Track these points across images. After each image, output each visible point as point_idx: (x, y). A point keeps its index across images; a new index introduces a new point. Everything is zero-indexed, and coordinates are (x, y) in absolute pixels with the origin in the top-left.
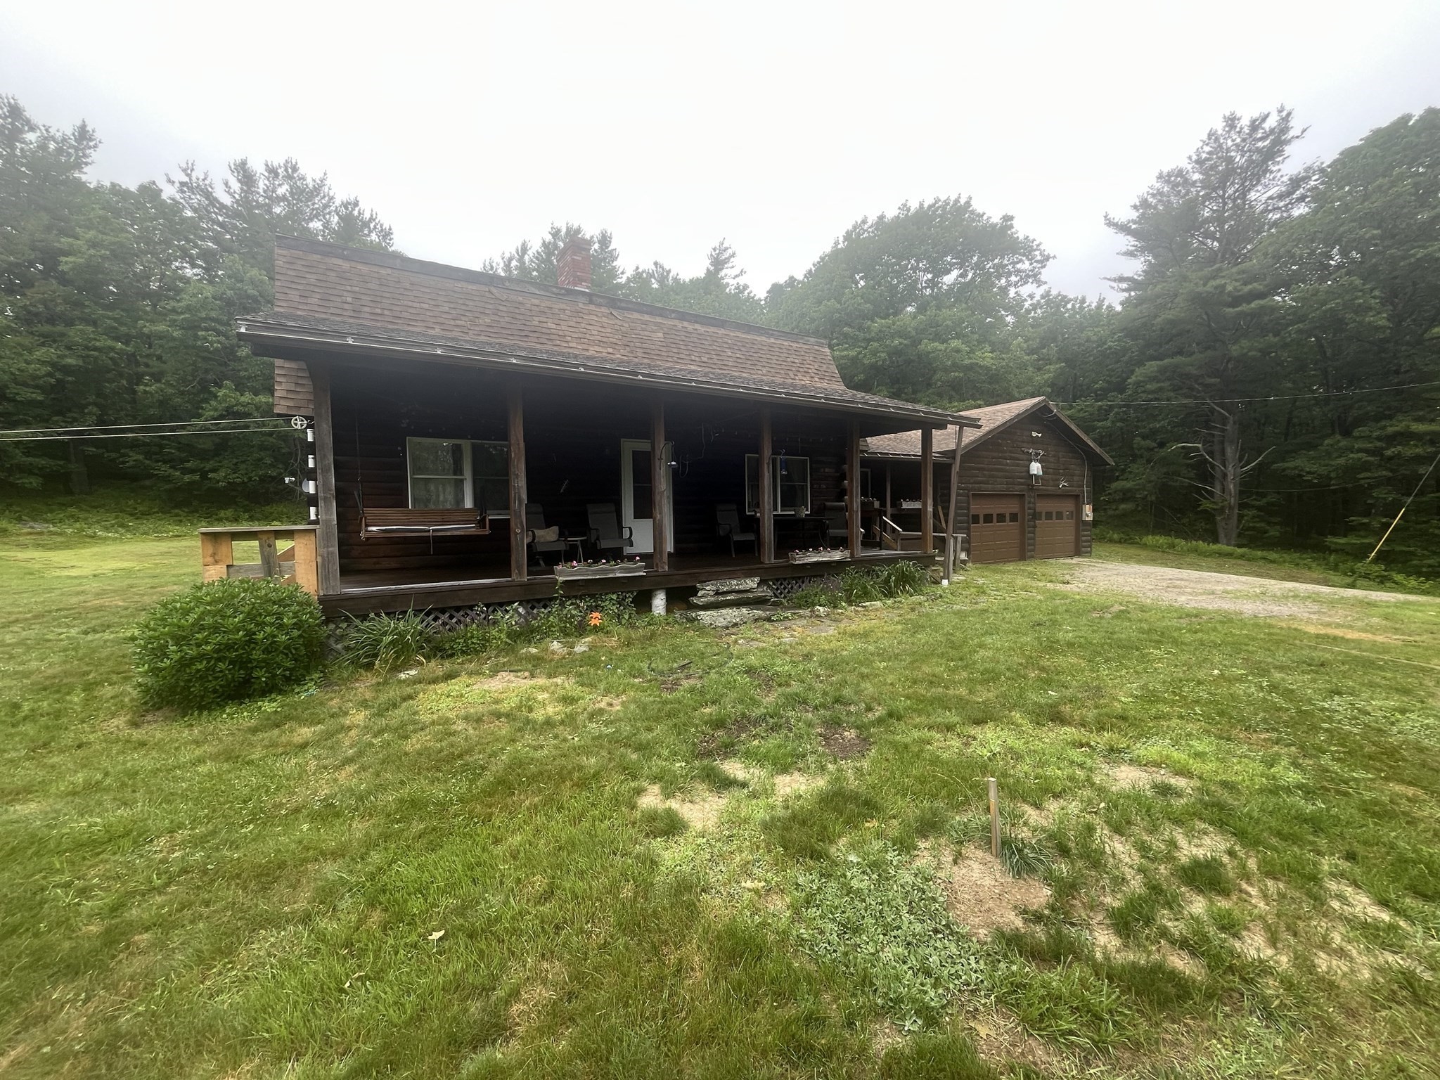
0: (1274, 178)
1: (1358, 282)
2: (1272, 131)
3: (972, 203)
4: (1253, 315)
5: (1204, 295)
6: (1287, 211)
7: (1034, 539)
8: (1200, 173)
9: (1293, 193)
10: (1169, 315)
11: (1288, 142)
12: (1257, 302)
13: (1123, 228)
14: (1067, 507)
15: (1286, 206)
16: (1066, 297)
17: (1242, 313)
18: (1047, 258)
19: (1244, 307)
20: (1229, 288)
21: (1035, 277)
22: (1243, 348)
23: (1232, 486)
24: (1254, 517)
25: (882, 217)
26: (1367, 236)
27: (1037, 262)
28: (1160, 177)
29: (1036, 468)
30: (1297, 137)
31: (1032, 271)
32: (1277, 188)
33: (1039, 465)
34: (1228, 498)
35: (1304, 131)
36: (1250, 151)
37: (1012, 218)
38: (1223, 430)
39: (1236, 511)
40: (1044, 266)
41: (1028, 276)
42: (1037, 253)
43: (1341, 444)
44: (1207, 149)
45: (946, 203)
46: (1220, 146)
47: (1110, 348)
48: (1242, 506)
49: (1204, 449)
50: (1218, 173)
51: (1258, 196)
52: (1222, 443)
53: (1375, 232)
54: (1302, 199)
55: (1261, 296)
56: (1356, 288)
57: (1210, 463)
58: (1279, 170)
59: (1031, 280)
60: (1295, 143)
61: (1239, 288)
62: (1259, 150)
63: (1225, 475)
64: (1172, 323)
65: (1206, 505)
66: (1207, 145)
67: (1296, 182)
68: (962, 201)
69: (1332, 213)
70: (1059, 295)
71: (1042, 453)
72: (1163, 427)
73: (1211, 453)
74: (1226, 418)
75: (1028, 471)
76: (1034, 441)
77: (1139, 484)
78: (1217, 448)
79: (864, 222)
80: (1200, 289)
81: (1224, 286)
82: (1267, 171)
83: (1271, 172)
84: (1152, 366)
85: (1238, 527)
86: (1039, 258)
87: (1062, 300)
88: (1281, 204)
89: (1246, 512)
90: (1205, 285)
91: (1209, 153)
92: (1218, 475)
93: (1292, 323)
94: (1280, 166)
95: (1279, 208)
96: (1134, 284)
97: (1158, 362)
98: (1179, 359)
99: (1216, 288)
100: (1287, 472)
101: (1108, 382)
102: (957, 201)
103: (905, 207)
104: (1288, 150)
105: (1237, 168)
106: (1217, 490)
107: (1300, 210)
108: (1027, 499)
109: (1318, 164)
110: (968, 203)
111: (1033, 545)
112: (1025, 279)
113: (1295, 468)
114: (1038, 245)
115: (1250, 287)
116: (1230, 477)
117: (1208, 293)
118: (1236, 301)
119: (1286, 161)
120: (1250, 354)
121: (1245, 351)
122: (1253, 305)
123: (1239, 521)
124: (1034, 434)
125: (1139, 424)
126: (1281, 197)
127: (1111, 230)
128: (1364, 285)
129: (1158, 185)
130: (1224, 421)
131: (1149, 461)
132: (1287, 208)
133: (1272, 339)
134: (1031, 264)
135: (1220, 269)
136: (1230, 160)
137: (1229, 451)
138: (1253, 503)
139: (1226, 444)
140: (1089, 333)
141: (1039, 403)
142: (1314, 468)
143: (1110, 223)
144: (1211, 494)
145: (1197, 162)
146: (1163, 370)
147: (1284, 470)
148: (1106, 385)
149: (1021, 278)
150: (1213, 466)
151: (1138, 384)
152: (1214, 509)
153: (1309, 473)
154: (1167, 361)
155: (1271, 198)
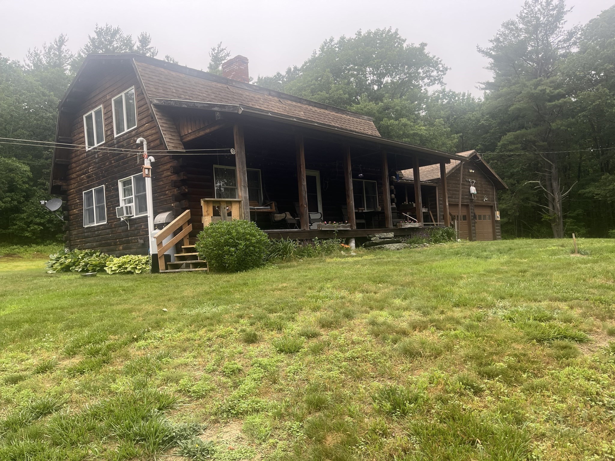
0: (560, 31)
1: (607, 91)
2: (557, 6)
3: (398, 32)
4: (560, 106)
5: (535, 95)
6: (568, 49)
7: (475, 230)
8: (523, 24)
9: (570, 40)
10: (517, 106)
11: (565, 13)
12: (562, 99)
13: (487, 54)
14: (487, 212)
15: (568, 46)
16: (454, 92)
17: (555, 105)
18: (446, 69)
19: (556, 102)
20: (548, 91)
21: (439, 80)
22: (558, 125)
23: (558, 205)
24: (571, 223)
25: (343, 38)
26: (608, 68)
27: (441, 71)
28: (503, 25)
29: (473, 190)
30: (569, 11)
31: (437, 76)
32: (562, 37)
33: (474, 188)
34: (557, 212)
35: (572, 8)
36: (547, 15)
37: (426, 45)
38: (550, 173)
39: (562, 220)
40: (445, 74)
41: (435, 80)
42: (440, 66)
43: (610, 178)
44: (525, 11)
45: (383, 32)
46: (532, 10)
47: (483, 124)
48: (565, 217)
49: (542, 184)
50: (532, 25)
51: (553, 39)
52: (550, 180)
53: (611, 66)
54: (575, 43)
55: (563, 96)
56: (606, 94)
57: (545, 191)
58: (563, 27)
59: (436, 82)
60: (568, 13)
61: (552, 91)
62: (552, 16)
63: (554, 199)
64: (519, 110)
65: (545, 217)
66: (525, 9)
67: (571, 34)
68: (393, 31)
69: (591, 54)
70: (450, 91)
71: (475, 182)
72: (518, 171)
73: (545, 186)
74: (551, 165)
75: (470, 191)
76: (471, 175)
77: (509, 206)
78: (548, 183)
79: (331, 40)
80: (533, 91)
81: (545, 90)
82: (556, 27)
83: (559, 28)
84: (510, 136)
85: (564, 230)
86: (441, 69)
87: (452, 95)
88: (565, 45)
89: (567, 220)
90: (535, 89)
91: (526, 13)
92: (550, 199)
93: (580, 111)
94: (563, 26)
95: (564, 47)
96: (489, 85)
97: (513, 133)
98: (523, 131)
99: (541, 91)
100: (586, 195)
101: (483, 145)
102: (389, 31)
103: (359, 33)
104: (565, 17)
105: (542, 23)
106: (550, 208)
107: (575, 50)
108: (470, 207)
109: (579, 25)
110: (396, 33)
111: (475, 234)
112: (433, 82)
113: (590, 192)
114: (440, 61)
115: (557, 91)
116: (557, 200)
117: (537, 93)
118: (552, 98)
119: (566, 23)
120: (561, 128)
121: (559, 126)
122: (560, 101)
123: (564, 226)
124: (471, 171)
125: (505, 170)
126: (565, 41)
127: (480, 55)
128: (610, 92)
129: (502, 30)
130: (550, 167)
131: (513, 192)
132: (569, 47)
133: (572, 120)
134: (438, 72)
135: (541, 80)
136: (538, 19)
137: (555, 184)
138: (570, 215)
139: (553, 181)
140: (470, 115)
141: (473, 153)
142: (599, 192)
143: (480, 51)
144: (548, 211)
145: (521, 18)
146: (517, 137)
147: (584, 194)
148: (482, 147)
149: (431, 81)
150: (547, 194)
151: (504, 145)
152: (550, 220)
153: (597, 194)
154: (518, 132)
155: (560, 41)
